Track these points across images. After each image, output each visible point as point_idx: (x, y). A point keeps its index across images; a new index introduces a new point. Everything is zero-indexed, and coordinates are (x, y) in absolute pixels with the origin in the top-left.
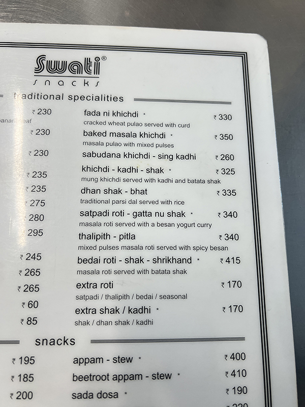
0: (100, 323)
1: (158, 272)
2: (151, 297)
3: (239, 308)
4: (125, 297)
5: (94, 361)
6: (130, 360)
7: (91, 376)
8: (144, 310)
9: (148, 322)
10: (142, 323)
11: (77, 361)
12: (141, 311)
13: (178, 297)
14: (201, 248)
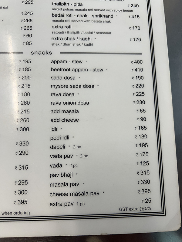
0: (65, 44)
1: (95, 21)
2: (91, 33)
3: (139, 39)
4: (78, 32)
5: (62, 62)
6: (81, 62)
7: (60, 69)
8: (88, 39)
9: (90, 44)
10: (87, 45)
11: (53, 62)
12: (86, 39)
13: (106, 33)
14: (118, 11)
